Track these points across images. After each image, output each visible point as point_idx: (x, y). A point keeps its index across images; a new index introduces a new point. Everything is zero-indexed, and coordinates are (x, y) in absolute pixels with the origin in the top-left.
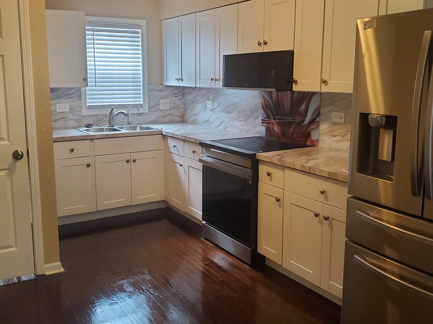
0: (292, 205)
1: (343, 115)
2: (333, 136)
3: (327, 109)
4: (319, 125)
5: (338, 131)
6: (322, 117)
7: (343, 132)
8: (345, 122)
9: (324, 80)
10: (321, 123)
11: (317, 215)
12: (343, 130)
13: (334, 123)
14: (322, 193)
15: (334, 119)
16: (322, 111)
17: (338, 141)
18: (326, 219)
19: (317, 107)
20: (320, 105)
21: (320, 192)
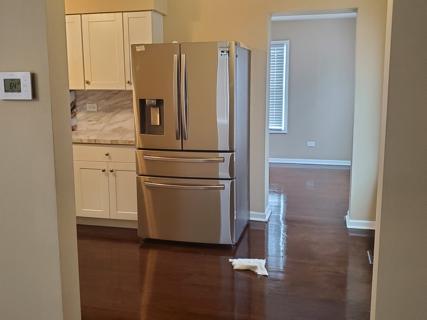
0: (81, 169)
1: (96, 105)
2: (89, 121)
3: (82, 102)
4: (75, 115)
5: (93, 117)
6: (78, 108)
7: (97, 117)
8: (97, 110)
9: (87, 81)
10: (77, 113)
11: (104, 171)
12: (97, 116)
13: (90, 112)
14: (107, 155)
15: (88, 109)
16: (78, 104)
17: (93, 124)
18: (112, 171)
19: (73, 101)
20: (75, 100)
21: (106, 155)
